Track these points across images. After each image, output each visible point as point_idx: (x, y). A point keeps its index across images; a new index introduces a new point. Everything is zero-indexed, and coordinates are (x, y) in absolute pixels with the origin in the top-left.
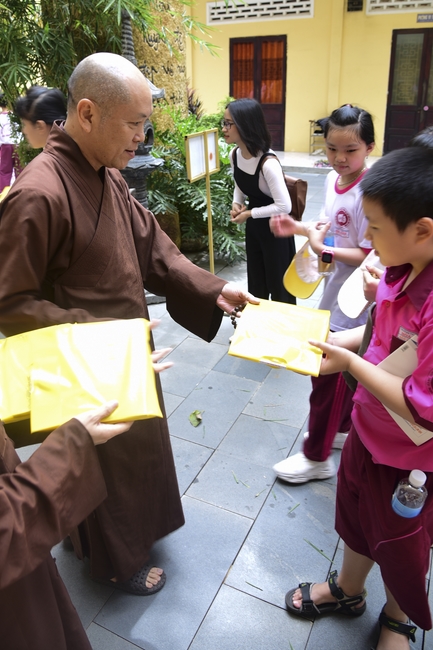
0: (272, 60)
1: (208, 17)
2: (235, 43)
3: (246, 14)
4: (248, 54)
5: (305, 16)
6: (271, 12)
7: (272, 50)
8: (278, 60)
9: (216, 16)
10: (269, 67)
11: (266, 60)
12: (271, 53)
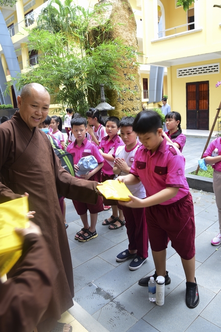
0: (204, 91)
1: (178, 75)
2: (188, 85)
3: (192, 73)
4: (193, 89)
5: (216, 73)
6: (203, 72)
7: (204, 87)
8: (206, 91)
9: (180, 74)
10: (202, 94)
11: (201, 92)
12: (203, 88)
